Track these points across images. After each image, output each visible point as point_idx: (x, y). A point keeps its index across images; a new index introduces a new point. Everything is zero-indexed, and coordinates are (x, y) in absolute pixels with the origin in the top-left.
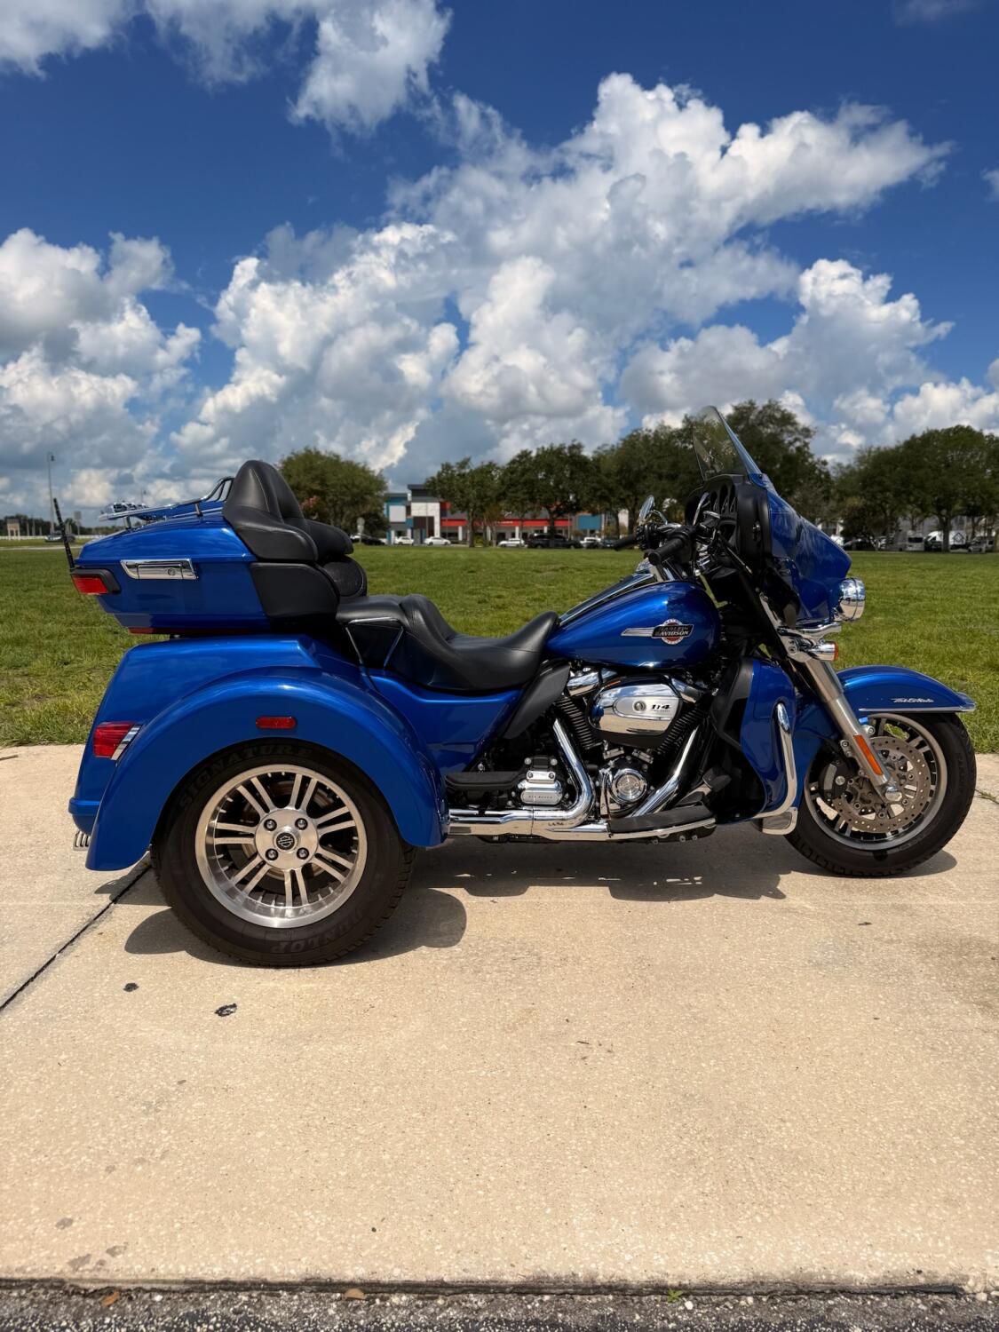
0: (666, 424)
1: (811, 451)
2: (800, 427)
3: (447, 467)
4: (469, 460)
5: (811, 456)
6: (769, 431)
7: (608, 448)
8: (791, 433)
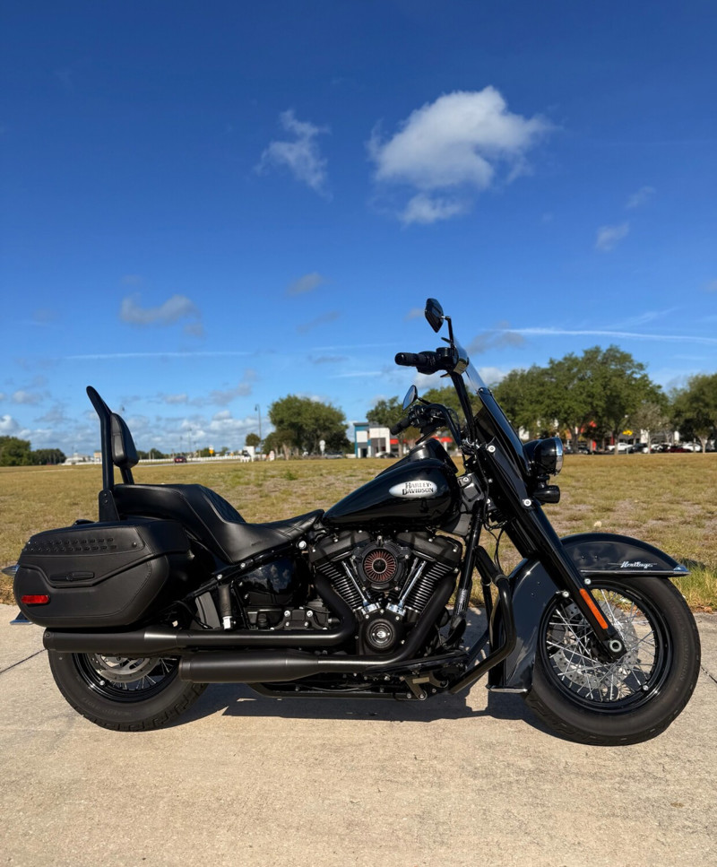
0: (537, 365)
1: (650, 379)
2: (636, 363)
3: (382, 403)
4: (397, 397)
5: (650, 383)
6: (613, 367)
7: (497, 385)
8: (630, 368)
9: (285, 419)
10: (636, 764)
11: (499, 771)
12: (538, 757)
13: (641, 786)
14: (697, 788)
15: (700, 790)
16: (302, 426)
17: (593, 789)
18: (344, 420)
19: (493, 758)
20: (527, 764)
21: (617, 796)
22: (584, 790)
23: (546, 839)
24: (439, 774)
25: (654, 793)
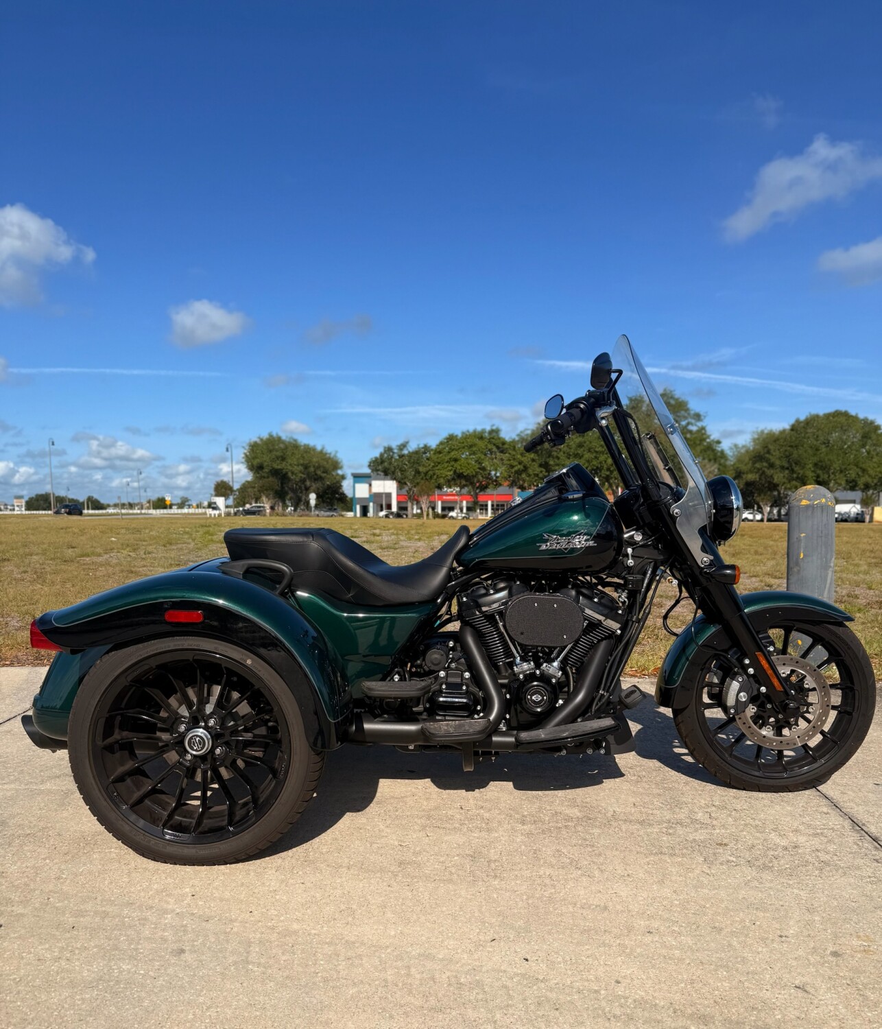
1: (708, 432)
2: (692, 412)
3: (389, 449)
4: (407, 443)
5: (709, 437)
8: (685, 418)
9: (265, 464)
10: (684, 813)
11: (547, 819)
12: (586, 807)
13: (688, 830)
14: (742, 831)
15: (745, 833)
16: (287, 473)
17: (641, 833)
18: (341, 468)
19: (540, 808)
20: (575, 812)
21: (664, 838)
22: (632, 833)
23: (597, 873)
24: (487, 821)
25: (700, 835)
